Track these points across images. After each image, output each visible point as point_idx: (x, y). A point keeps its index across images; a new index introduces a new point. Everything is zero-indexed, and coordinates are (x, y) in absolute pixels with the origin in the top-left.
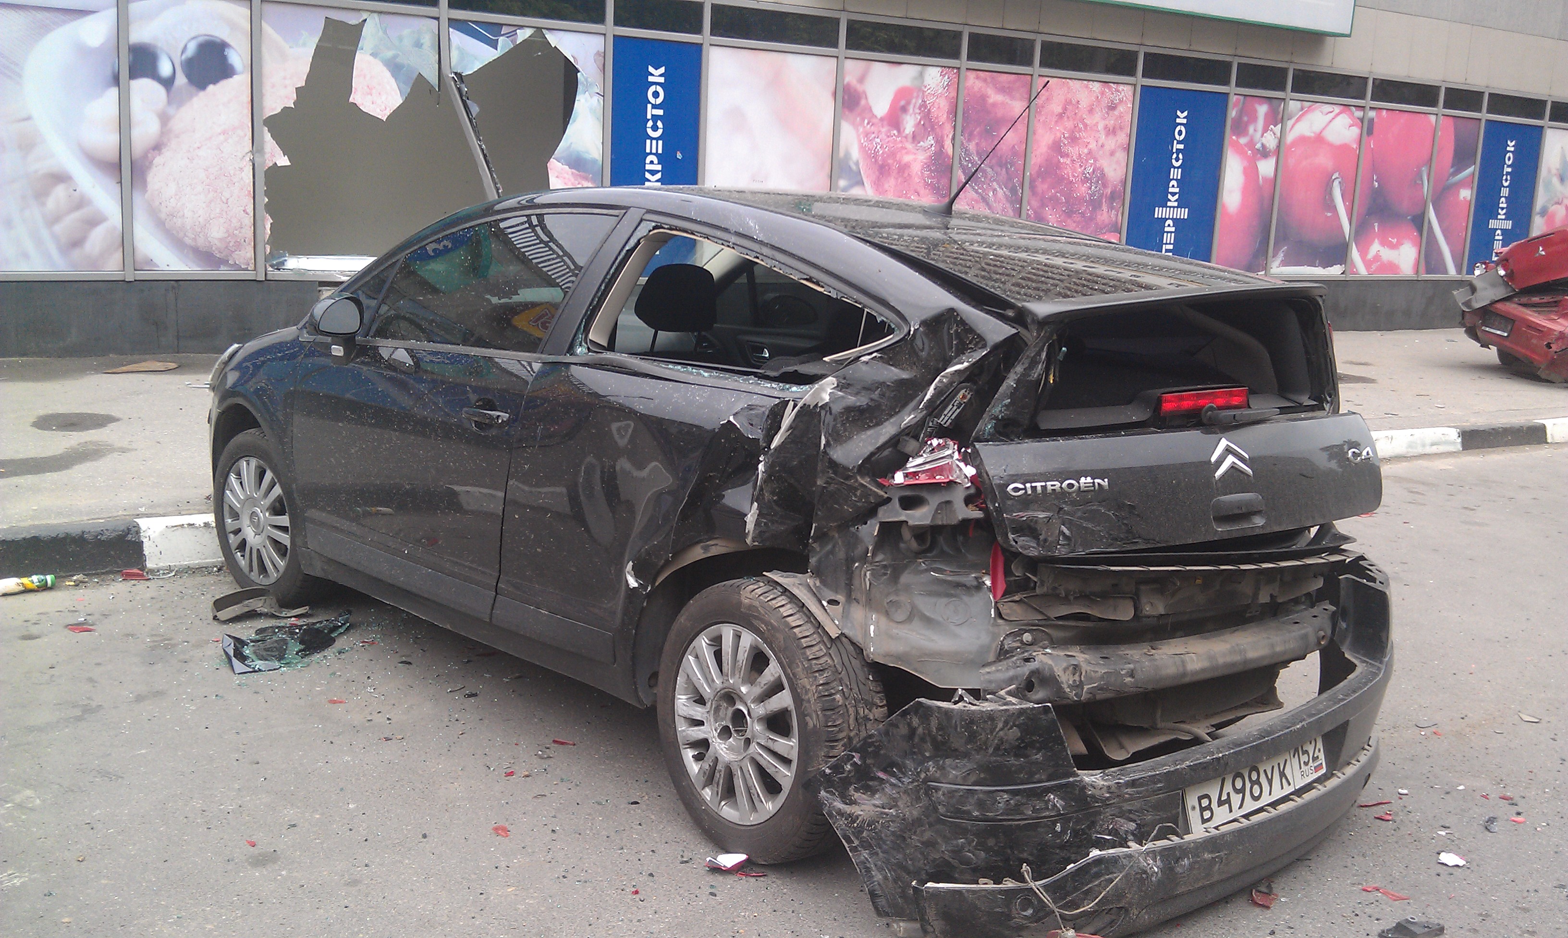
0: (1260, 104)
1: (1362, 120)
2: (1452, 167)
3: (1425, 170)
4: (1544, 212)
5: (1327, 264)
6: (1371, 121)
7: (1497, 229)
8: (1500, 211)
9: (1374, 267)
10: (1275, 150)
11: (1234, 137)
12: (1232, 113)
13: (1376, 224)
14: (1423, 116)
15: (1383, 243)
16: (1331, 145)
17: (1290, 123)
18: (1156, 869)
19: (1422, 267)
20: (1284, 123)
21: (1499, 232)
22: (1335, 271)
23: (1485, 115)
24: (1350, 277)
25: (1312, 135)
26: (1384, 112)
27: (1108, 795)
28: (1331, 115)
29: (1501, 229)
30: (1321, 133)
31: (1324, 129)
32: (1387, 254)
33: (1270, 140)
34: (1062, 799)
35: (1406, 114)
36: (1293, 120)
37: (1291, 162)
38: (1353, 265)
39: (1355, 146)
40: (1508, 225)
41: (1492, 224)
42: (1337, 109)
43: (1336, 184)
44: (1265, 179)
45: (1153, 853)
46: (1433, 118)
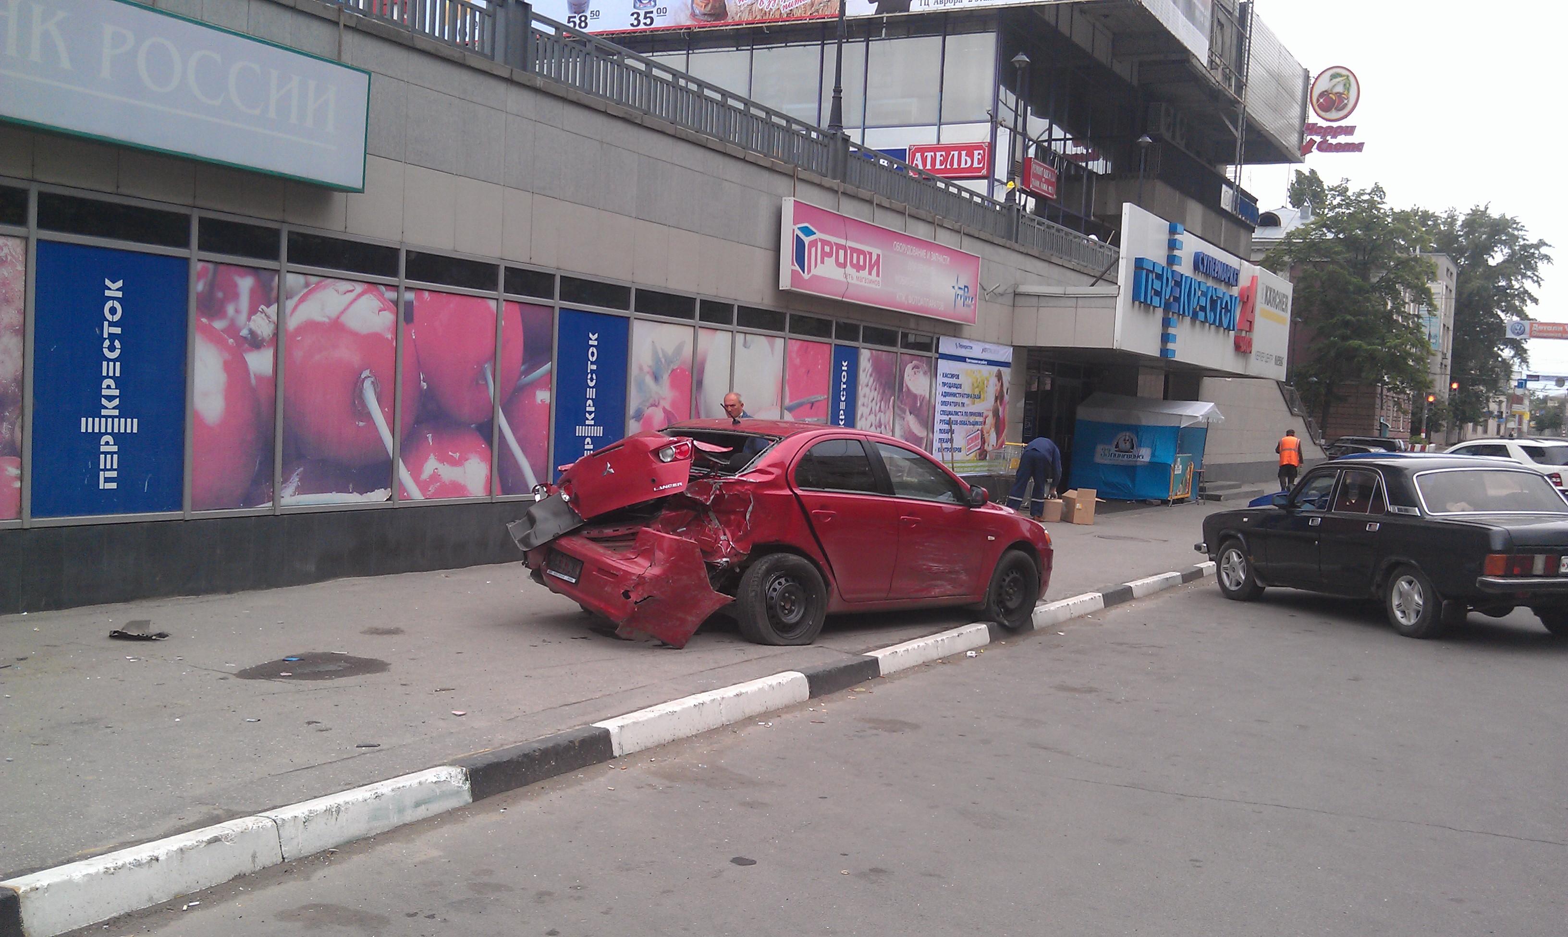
0: (242, 276)
1: (396, 303)
2: (523, 364)
3: (488, 367)
4: (639, 416)
5: (363, 489)
6: (409, 305)
7: (586, 437)
8: (587, 415)
9: (432, 489)
10: (271, 339)
11: (204, 320)
12: (198, 286)
13: (429, 436)
14: (479, 300)
15: (442, 459)
16: (355, 334)
17: (290, 304)
19: (496, 486)
20: (281, 304)
21: (588, 440)
22: (378, 497)
23: (557, 303)
24: (399, 504)
25: (326, 320)
26: (427, 294)
28: (352, 296)
29: (590, 437)
30: (338, 317)
31: (342, 312)
32: (448, 473)
33: (262, 325)
35: (458, 298)
36: (296, 299)
37: (298, 354)
38: (402, 488)
39: (389, 336)
40: (599, 431)
41: (580, 431)
42: (359, 288)
43: (368, 386)
44: (259, 378)
46: (493, 304)
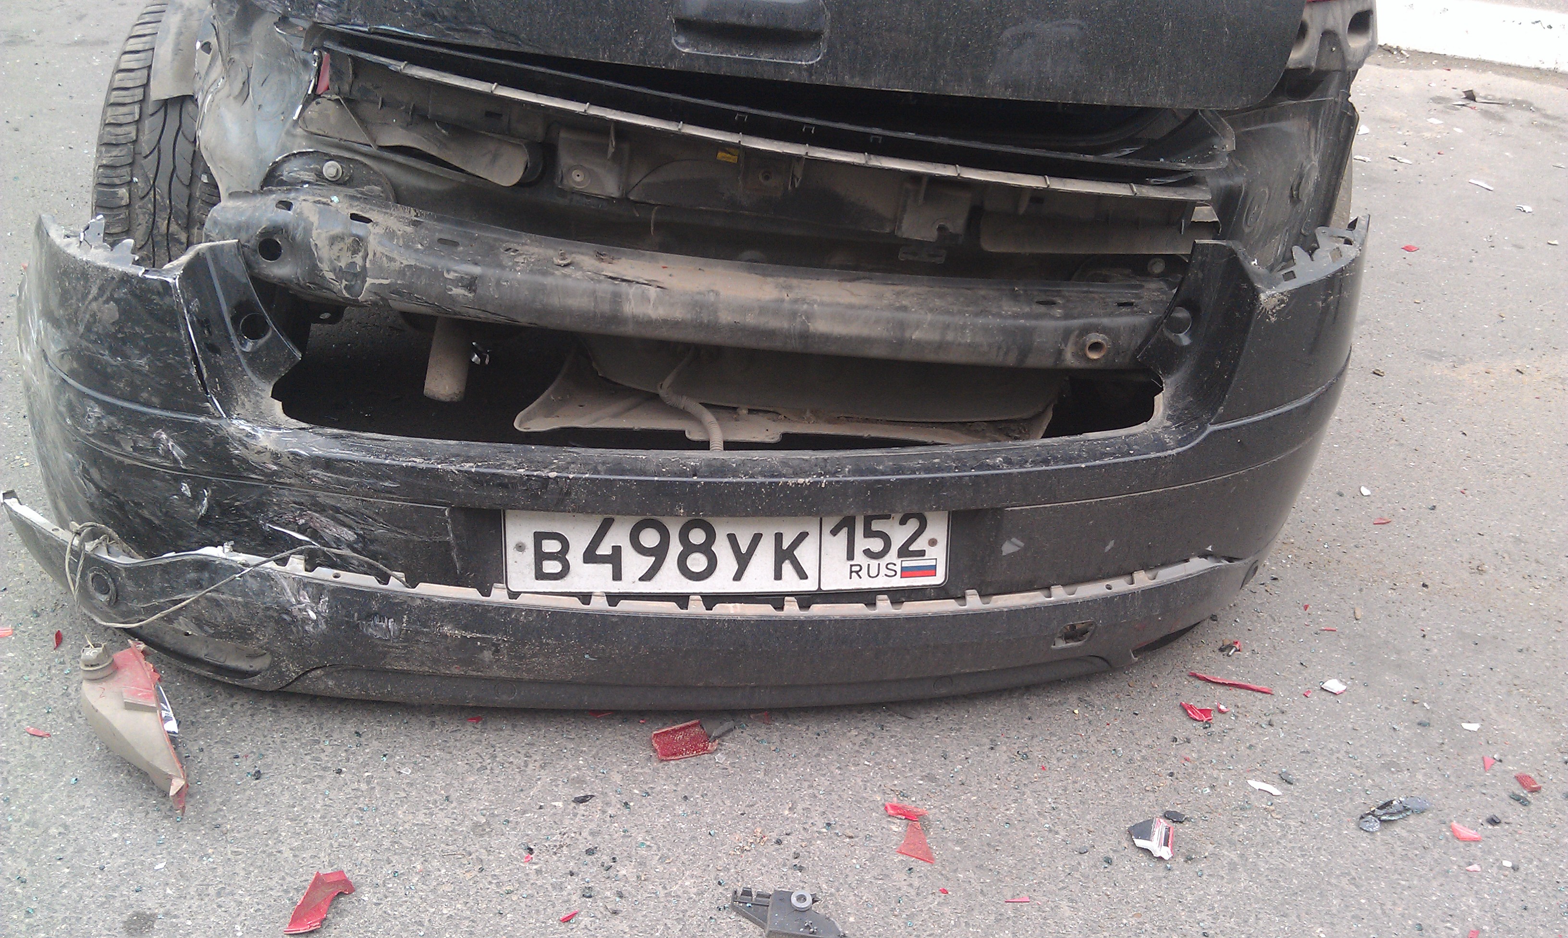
18: (313, 616)
27: (275, 468)
34: (182, 445)
45: (318, 590)
